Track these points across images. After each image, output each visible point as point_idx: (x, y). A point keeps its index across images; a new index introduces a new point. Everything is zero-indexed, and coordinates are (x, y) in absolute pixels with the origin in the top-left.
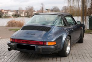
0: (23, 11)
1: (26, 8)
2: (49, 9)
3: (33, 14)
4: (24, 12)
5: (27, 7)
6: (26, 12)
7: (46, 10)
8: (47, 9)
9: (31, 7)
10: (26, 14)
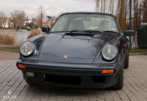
0: (6, 19)
1: (12, 14)
2: (53, 17)
3: (25, 24)
4: (7, 21)
5: (14, 13)
6: (12, 21)
7: (48, 19)
8: (49, 17)
9: (21, 13)
10: (12, 23)
